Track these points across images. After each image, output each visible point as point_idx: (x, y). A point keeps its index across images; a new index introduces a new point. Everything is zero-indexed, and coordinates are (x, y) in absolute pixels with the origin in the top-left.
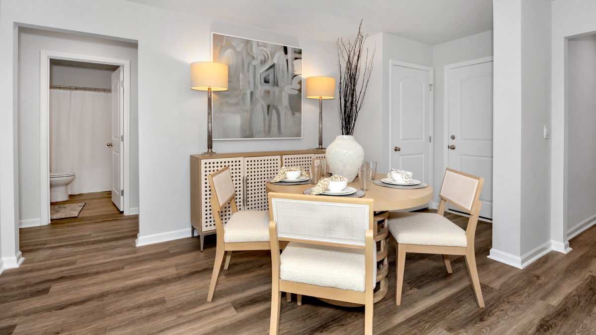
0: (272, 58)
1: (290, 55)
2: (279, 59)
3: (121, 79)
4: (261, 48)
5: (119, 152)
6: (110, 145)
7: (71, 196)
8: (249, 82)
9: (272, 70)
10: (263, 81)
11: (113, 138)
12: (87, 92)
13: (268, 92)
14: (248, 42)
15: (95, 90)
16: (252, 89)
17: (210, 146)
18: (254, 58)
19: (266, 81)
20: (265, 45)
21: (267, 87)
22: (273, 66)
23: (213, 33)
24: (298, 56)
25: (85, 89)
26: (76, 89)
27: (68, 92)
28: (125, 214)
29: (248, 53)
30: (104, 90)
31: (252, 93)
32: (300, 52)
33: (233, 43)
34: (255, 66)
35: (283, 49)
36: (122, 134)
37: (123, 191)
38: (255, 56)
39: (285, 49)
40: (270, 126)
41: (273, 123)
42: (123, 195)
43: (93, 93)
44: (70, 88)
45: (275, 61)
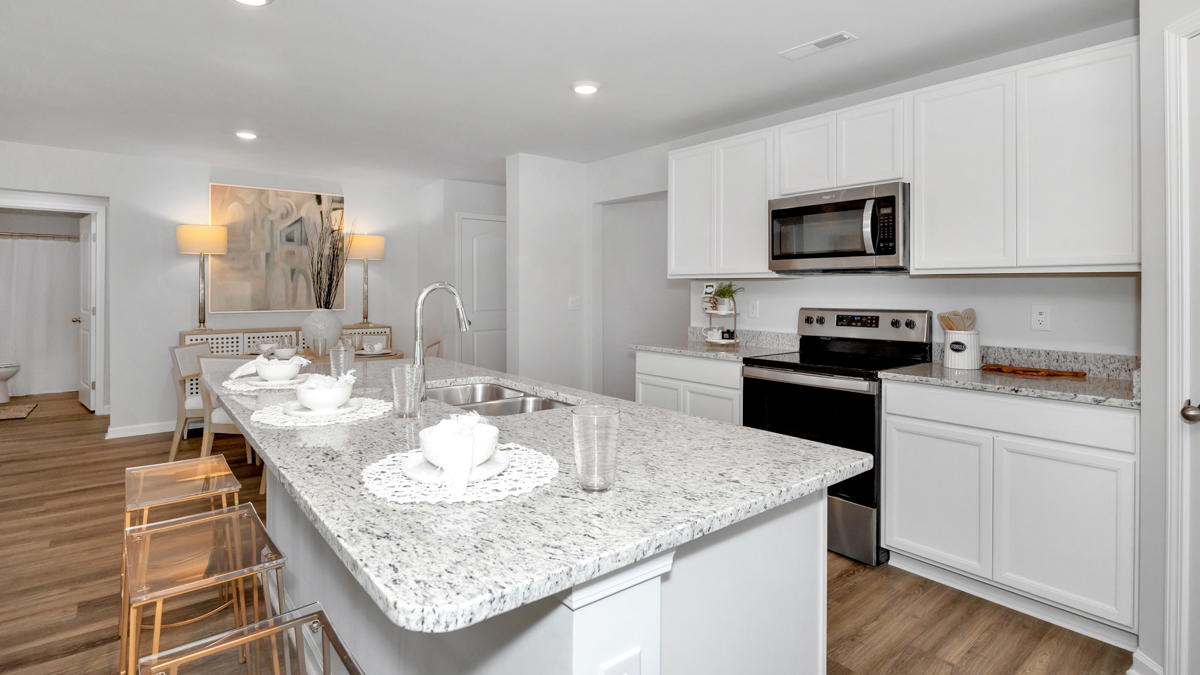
0: (298, 210)
1: (325, 205)
2: (309, 211)
3: (93, 232)
4: (281, 199)
5: (88, 330)
6: (77, 321)
7: (12, 398)
8: (263, 241)
9: (298, 225)
10: (284, 238)
11: (82, 311)
12: (40, 241)
13: (292, 253)
14: (261, 192)
15: (54, 237)
16: (268, 250)
17: (202, 321)
18: (270, 212)
19: (290, 239)
20: (288, 195)
21: (290, 247)
22: (300, 220)
23: (210, 184)
24: (337, 205)
25: (37, 236)
26: (22, 236)
27: (8, 241)
28: (97, 413)
29: (262, 206)
30: (69, 238)
31: (268, 255)
32: (341, 201)
33: (240, 195)
34: (272, 222)
35: (315, 198)
36: (93, 306)
37: (94, 383)
38: (273, 209)
39: (319, 199)
40: (295, 295)
41: (299, 292)
42: (94, 388)
43: (50, 242)
44: (12, 236)
45: (303, 214)
